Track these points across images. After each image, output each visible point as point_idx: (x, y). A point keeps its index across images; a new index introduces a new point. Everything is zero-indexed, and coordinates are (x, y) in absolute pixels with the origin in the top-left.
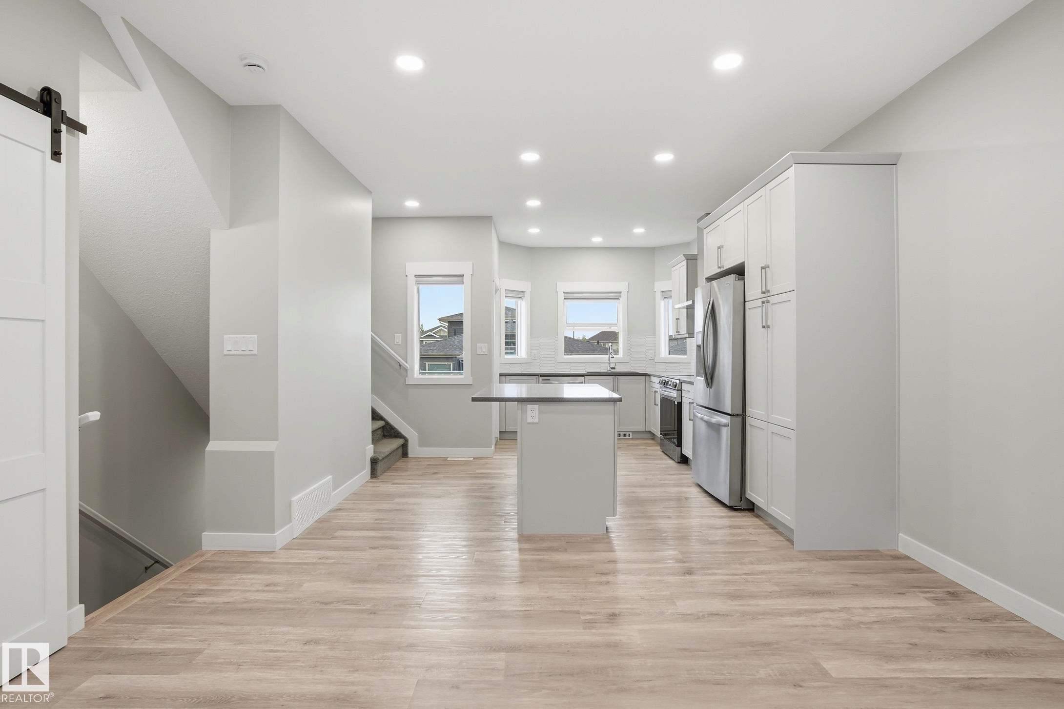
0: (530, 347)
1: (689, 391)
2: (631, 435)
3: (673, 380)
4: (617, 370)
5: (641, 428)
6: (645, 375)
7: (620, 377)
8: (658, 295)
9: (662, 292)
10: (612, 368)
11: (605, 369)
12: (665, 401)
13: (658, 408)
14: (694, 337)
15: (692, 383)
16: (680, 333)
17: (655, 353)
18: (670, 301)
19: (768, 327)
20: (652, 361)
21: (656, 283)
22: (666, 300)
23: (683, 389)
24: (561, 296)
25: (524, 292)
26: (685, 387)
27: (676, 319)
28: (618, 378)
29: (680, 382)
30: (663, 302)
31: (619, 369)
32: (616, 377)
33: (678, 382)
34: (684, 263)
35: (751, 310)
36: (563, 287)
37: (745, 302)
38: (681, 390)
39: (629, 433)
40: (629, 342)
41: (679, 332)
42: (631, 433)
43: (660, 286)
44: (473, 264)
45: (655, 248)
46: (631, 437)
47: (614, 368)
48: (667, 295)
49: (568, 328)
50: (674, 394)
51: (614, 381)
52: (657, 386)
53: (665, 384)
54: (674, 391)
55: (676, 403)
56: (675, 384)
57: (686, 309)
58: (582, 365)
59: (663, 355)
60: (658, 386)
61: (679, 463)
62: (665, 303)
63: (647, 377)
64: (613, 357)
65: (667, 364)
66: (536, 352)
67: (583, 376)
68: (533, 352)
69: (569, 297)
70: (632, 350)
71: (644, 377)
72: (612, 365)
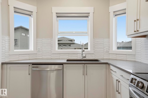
0: (36, 44)
6: (106, 63)
7: (88, 65)
8: (112, 14)
9: (114, 12)
10: (83, 57)
11: (79, 57)
21: (110, 8)
24: (54, 15)
25: (32, 12)
28: (86, 66)
31: (88, 58)
32: (86, 65)
36: (56, 10)
40: (94, 42)
41: (138, 31)
47: (85, 57)
49: (59, 34)
51: (84, 68)
58: (68, 55)
59: (114, 50)
62: (115, 18)
63: (107, 65)
64: (84, 51)
65: (117, 55)
66: (40, 47)
67: (63, 64)
68: (38, 47)
69: (59, 16)
70: (95, 46)
71: (105, 65)
72: (84, 55)
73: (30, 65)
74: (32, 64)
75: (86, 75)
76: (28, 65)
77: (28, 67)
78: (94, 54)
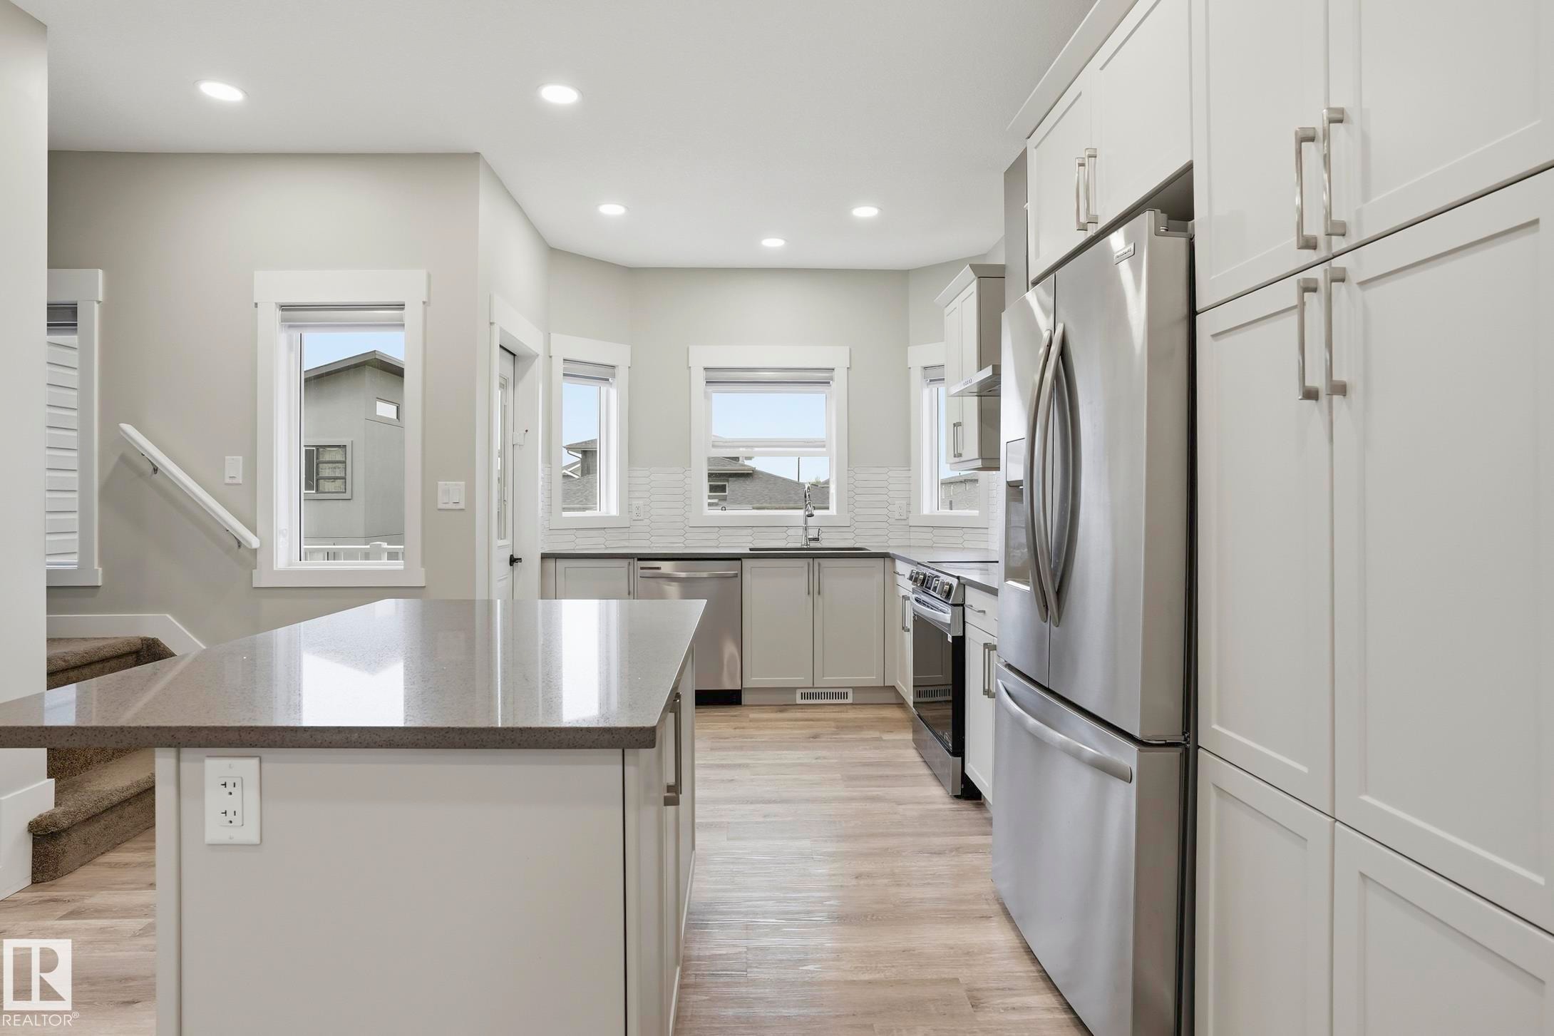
0: (628, 491)
1: (984, 612)
2: (850, 695)
3: (943, 578)
4: (824, 543)
5: (872, 679)
6: (884, 556)
7: (825, 562)
8: (916, 376)
9: (925, 368)
10: (810, 539)
11: (795, 540)
12: (924, 629)
13: (909, 638)
14: (998, 469)
15: (993, 592)
16: (962, 459)
17: (909, 504)
18: (942, 389)
19: (1340, 389)
20: (904, 523)
21: (912, 350)
22: (934, 387)
23: (967, 603)
24: (699, 378)
25: (613, 367)
26: (972, 597)
27: (954, 425)
28: (819, 564)
29: (959, 583)
30: (926, 392)
31: (828, 541)
32: (817, 561)
33: (955, 582)
34: (975, 283)
35: (1226, 341)
37: (1192, 313)
38: (962, 605)
39: (845, 690)
40: (851, 482)
41: (960, 455)
42: (850, 693)
43: (919, 355)
44: (429, 276)
45: (908, 270)
46: (850, 700)
47: (817, 539)
48: (934, 375)
50: (944, 615)
51: (810, 571)
52: (906, 587)
53: (923, 583)
54: (948, 609)
55: (950, 640)
56: (947, 587)
57: (976, 399)
58: (749, 531)
59: (926, 510)
60: (910, 585)
61: (957, 797)
62: (931, 391)
63: (888, 561)
64: (811, 515)
65: (936, 531)
66: (641, 502)
67: (739, 559)
68: (635, 502)
69: (718, 378)
70: (857, 498)
71: (880, 562)
72: (813, 533)
73: (631, 561)
74: (639, 559)
75: (819, 593)
76: (624, 563)
77: (625, 570)
78: (852, 529)
